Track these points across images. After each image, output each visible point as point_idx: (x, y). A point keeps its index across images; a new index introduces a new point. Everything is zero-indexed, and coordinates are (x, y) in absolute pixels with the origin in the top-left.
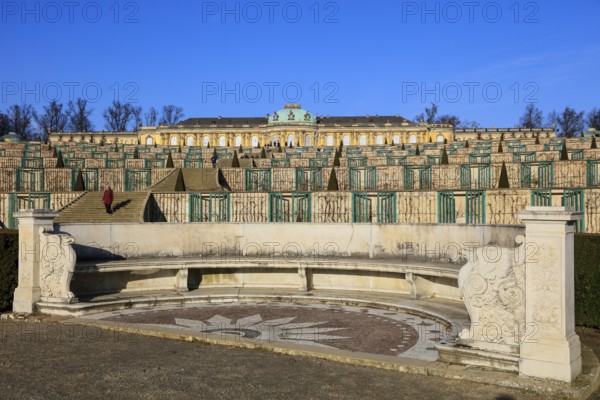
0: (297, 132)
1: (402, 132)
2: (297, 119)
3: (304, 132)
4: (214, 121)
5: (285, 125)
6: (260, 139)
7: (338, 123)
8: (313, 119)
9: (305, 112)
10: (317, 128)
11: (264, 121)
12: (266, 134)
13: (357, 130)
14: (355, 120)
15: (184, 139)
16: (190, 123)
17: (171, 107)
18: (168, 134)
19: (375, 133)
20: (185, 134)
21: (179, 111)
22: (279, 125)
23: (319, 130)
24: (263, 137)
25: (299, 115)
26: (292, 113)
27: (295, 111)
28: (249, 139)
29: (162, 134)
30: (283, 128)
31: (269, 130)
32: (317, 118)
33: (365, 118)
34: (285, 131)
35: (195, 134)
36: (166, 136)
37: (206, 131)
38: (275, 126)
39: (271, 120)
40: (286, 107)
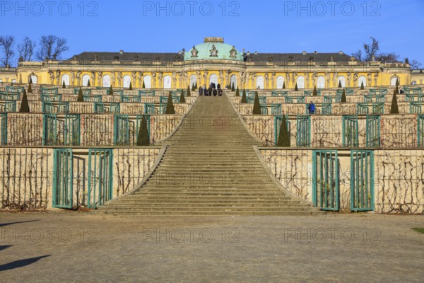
0: (221, 71)
1: (348, 72)
2: (220, 56)
3: (229, 72)
4: (116, 57)
5: (206, 62)
6: (175, 80)
7: (270, 61)
8: (240, 56)
9: (230, 48)
10: (245, 67)
11: (179, 57)
12: (181, 73)
13: (293, 70)
14: (291, 57)
15: (79, 78)
16: (85, 58)
17: (51, 37)
18: (59, 71)
19: (316, 74)
20: (80, 72)
21: (61, 43)
22: (199, 63)
23: (247, 70)
24: (178, 77)
25: (224, 51)
26: (214, 48)
27: (218, 46)
28: (161, 79)
29: (50, 72)
30: (205, 67)
31: (187, 68)
32: (245, 54)
33: (301, 55)
34: (207, 70)
35: (93, 72)
36: (55, 74)
37: (106, 68)
38: (193, 63)
39: (188, 56)
40: (206, 41)
